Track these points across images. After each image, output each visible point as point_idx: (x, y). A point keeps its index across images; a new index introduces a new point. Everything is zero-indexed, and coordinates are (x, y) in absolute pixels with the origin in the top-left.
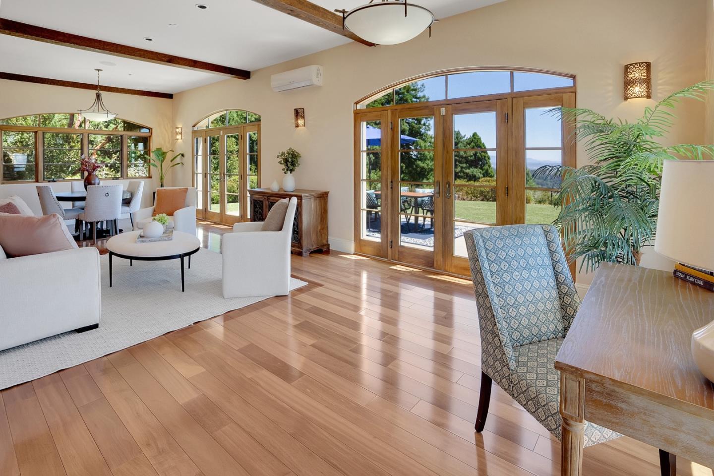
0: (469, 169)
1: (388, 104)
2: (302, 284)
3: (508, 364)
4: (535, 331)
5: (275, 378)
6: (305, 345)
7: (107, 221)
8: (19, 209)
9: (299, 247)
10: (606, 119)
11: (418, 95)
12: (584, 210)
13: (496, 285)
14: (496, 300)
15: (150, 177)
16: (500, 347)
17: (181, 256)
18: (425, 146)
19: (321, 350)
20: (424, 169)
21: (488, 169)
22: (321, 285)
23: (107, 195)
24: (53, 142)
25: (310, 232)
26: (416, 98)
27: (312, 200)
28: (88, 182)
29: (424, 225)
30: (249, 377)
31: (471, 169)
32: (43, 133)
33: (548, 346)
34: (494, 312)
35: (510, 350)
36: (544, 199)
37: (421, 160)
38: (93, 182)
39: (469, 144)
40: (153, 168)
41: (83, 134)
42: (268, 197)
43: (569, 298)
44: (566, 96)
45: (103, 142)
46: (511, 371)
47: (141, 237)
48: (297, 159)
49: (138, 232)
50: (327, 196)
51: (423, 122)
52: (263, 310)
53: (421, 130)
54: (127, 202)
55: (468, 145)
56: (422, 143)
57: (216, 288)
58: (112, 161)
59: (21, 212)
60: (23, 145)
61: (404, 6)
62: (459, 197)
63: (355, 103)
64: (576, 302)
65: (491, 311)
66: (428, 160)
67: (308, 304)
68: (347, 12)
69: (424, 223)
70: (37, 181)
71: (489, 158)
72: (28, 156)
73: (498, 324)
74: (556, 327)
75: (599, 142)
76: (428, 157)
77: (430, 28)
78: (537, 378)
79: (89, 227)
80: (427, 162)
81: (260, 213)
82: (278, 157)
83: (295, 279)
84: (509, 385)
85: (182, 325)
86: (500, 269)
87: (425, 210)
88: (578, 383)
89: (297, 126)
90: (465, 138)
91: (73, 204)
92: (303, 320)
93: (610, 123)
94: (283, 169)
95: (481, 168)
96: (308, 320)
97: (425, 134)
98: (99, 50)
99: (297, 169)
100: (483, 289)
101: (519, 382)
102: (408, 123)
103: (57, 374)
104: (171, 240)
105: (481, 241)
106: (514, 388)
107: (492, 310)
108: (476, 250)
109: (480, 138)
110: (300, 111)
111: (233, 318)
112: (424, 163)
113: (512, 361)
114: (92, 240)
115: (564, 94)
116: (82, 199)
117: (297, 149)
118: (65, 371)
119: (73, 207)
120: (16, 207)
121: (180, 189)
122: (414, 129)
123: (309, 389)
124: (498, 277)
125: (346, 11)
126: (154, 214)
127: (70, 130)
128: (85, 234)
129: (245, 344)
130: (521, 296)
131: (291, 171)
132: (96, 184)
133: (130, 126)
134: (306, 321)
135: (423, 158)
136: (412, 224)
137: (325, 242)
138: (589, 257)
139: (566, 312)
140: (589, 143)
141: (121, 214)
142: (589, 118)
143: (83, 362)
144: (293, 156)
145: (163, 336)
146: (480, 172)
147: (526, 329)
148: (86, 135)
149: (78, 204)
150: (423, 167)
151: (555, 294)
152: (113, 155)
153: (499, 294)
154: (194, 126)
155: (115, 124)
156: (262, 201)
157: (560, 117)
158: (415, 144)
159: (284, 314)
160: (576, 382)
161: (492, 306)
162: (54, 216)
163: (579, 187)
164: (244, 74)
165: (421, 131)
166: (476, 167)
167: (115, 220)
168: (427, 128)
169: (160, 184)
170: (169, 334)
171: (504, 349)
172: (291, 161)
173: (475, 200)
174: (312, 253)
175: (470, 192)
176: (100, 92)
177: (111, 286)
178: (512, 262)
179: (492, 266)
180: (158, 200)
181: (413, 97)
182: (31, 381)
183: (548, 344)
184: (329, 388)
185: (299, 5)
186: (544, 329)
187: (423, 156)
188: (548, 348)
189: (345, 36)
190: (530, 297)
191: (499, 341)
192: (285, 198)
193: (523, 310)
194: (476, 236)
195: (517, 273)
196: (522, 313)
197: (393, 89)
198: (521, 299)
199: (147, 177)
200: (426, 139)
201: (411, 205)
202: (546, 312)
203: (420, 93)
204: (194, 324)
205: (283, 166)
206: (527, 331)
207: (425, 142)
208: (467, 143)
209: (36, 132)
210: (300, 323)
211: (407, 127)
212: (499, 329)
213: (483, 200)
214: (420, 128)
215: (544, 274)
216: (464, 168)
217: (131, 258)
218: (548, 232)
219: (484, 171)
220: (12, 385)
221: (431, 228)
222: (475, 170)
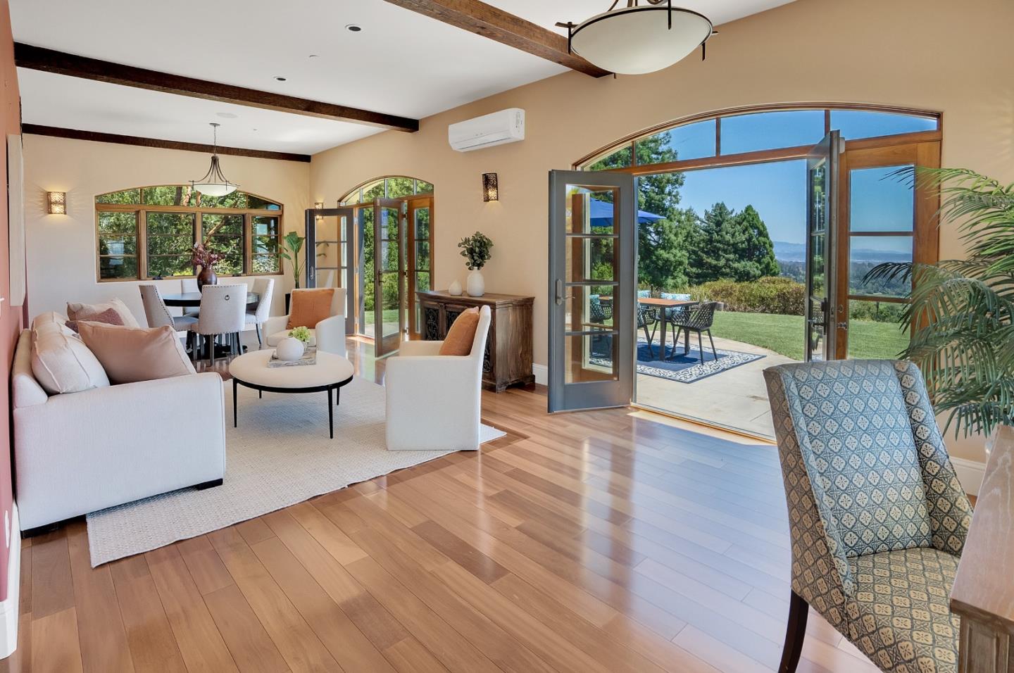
0: (739, 263)
1: (614, 163)
2: (498, 434)
3: (841, 585)
4: (882, 533)
5: (464, 572)
6: (507, 527)
7: (227, 335)
8: (122, 317)
9: (490, 379)
10: (1001, 184)
11: (660, 149)
12: (957, 334)
13: (818, 456)
14: (818, 480)
15: (281, 273)
16: (828, 557)
17: (329, 388)
18: (670, 227)
19: (532, 536)
20: (670, 261)
21: (769, 263)
22: (525, 437)
23: (227, 298)
24: (156, 224)
25: (507, 356)
26: (657, 153)
27: (510, 310)
28: (203, 281)
29: (674, 349)
30: (430, 570)
31: (743, 263)
32: (147, 212)
33: (906, 560)
34: (816, 500)
35: (843, 563)
36: (862, 311)
37: (664, 248)
38: (209, 280)
39: (740, 224)
40: (285, 260)
41: (195, 214)
42: (445, 304)
43: (942, 484)
44: (923, 149)
45: (218, 223)
46: (846, 598)
47: (274, 358)
48: (487, 248)
49: (269, 352)
50: (531, 305)
51: (667, 190)
52: (444, 470)
53: (664, 202)
54: (252, 308)
55: (738, 225)
56: (666, 223)
57: (376, 435)
58: (229, 250)
59: (124, 321)
60: (119, 229)
61: (667, 11)
62: (725, 306)
63: (573, 165)
64: (954, 490)
65: (811, 498)
66: (676, 248)
67: (508, 465)
68: (575, 26)
69: (674, 346)
70: (139, 278)
71: (771, 246)
72: (126, 244)
73: (823, 520)
74: (919, 529)
75: (984, 224)
76: (675, 244)
77: (704, 45)
78: (893, 613)
79: (205, 341)
80: (674, 251)
81: (434, 327)
82: (459, 246)
83: (487, 426)
84: (843, 620)
85: (332, 487)
86: (825, 432)
87: (677, 325)
88: (995, 640)
89: (487, 199)
90: (734, 215)
91: (184, 310)
92: (502, 489)
93: (1007, 191)
94: (468, 264)
95: (759, 261)
96: (510, 490)
97: (671, 209)
98: (217, 98)
99: (487, 263)
100: (797, 462)
101: (861, 617)
102: (645, 192)
103: (174, 546)
104: (315, 364)
105: (793, 385)
106: (851, 625)
107: (813, 496)
108: (785, 399)
109: (757, 214)
110: (491, 177)
111: (402, 481)
112: (668, 253)
113: (847, 581)
114: (209, 360)
115: (920, 145)
116: (196, 303)
117: (487, 234)
118: (184, 543)
119: (184, 313)
120: (117, 314)
121: (323, 290)
122: (653, 201)
123: (517, 595)
124: (820, 444)
125: (573, 24)
126: (290, 326)
127: (177, 209)
128: (199, 351)
129: (422, 520)
130: (860, 476)
131: (479, 266)
132: (213, 283)
133: (255, 202)
134: (506, 491)
135: (667, 246)
136: (656, 347)
137: (527, 371)
138: (960, 412)
139: (935, 505)
140: (966, 225)
141: (245, 324)
142: (969, 184)
143: (206, 532)
144: (481, 243)
145: (307, 502)
146: (757, 267)
147: (868, 530)
148: (199, 215)
149: (192, 310)
150: (667, 258)
151: (916, 474)
152: (231, 241)
153: (822, 471)
154: (340, 201)
155: (232, 199)
156: (438, 310)
157: (912, 184)
158: (654, 224)
159: (472, 477)
160: (992, 638)
161: (813, 489)
162: (167, 328)
163: (946, 298)
164: (410, 125)
165: (664, 205)
166: (751, 260)
167: (238, 333)
168: (674, 199)
169: (295, 283)
170: (316, 500)
171: (835, 560)
172: (478, 252)
173: (753, 312)
174: (509, 387)
175: (743, 299)
176: (217, 155)
177: (236, 426)
178: (845, 421)
179: (811, 425)
180: (293, 306)
181: (653, 153)
182: (143, 553)
183: (905, 557)
184: (547, 595)
185: (494, 19)
186: (898, 531)
187: (668, 243)
188: (908, 564)
189: (560, 63)
190: (874, 478)
191: (824, 547)
192: (473, 307)
193: (862, 498)
194: (785, 376)
195: (853, 439)
196: (861, 503)
197: (633, 142)
198: (859, 480)
199: (278, 274)
200: (672, 216)
201: (654, 319)
202: (901, 504)
203: (662, 145)
204: (349, 486)
205: (467, 260)
206: (870, 532)
207: (671, 220)
208: (735, 221)
209: (138, 213)
210: (498, 493)
211: (643, 199)
212: (825, 528)
213: (763, 311)
214: (663, 199)
215: (897, 442)
216: (732, 261)
217: (261, 388)
218: (905, 373)
219: (764, 266)
220: (121, 557)
221: (685, 354)
222: (749, 263)
